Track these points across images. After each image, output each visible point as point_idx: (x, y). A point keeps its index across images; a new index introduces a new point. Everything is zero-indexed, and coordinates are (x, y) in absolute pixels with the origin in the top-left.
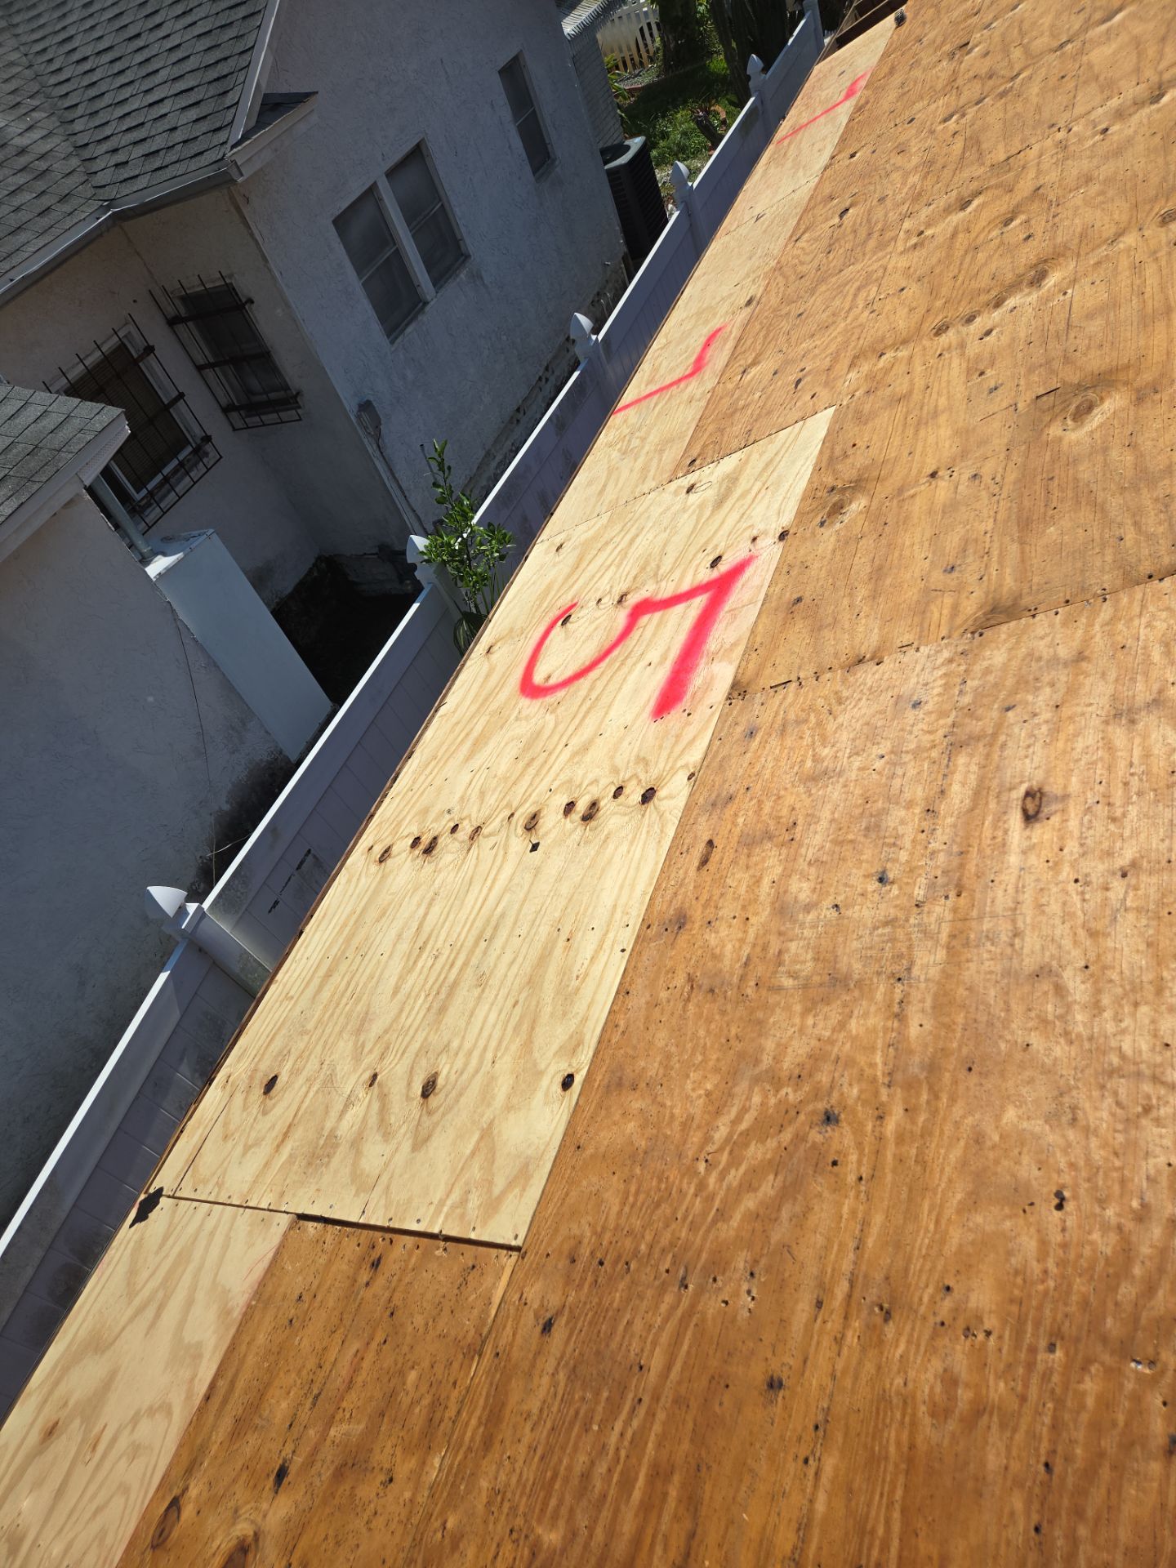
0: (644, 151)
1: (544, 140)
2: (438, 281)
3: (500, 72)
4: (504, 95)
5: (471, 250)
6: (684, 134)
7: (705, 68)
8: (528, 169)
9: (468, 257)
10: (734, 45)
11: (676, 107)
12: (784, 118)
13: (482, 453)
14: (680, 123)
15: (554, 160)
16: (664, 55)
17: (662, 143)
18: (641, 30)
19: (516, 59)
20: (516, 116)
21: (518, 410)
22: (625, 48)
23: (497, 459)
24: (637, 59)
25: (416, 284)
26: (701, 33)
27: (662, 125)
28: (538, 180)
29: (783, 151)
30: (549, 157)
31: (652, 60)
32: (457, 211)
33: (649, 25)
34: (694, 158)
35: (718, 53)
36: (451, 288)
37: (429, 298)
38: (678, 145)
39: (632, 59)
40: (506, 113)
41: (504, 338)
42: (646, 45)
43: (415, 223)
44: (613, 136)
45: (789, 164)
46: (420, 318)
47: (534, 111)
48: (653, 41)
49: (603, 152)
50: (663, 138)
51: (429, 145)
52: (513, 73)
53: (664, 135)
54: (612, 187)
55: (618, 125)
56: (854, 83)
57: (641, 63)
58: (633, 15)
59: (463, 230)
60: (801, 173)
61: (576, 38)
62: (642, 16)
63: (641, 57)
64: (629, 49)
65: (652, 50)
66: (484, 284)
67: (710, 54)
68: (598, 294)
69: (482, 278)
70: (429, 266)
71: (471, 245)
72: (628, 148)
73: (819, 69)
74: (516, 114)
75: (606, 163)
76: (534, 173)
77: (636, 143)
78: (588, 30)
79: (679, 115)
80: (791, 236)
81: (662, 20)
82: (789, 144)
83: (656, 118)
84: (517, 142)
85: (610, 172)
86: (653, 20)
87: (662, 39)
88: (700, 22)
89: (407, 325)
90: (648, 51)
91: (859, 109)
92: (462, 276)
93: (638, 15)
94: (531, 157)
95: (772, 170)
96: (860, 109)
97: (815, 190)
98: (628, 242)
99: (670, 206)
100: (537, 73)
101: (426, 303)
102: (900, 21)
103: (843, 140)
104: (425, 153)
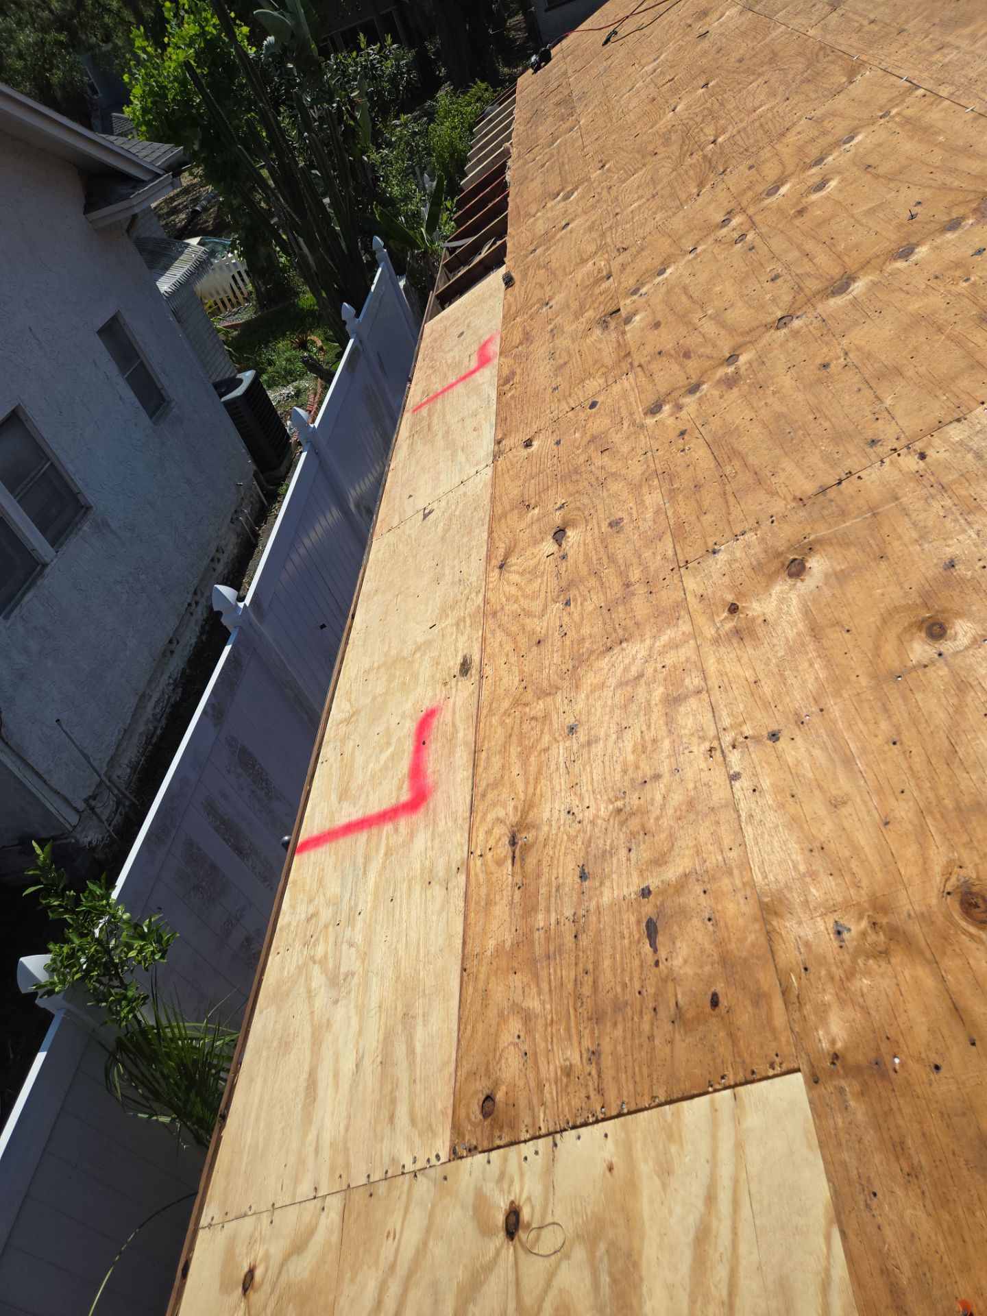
0: (256, 382)
1: (156, 386)
2: (56, 541)
3: (101, 332)
4: (106, 352)
5: (91, 500)
6: (288, 360)
7: (294, 305)
8: (144, 415)
9: (89, 508)
10: (324, 295)
11: (276, 339)
12: (410, 381)
13: (134, 700)
14: (282, 352)
15: (169, 403)
16: (257, 296)
17: (270, 369)
18: (233, 277)
19: (115, 319)
20: (123, 369)
21: (171, 642)
22: (221, 292)
23: (154, 699)
24: (234, 300)
25: (29, 548)
26: (286, 278)
27: (267, 354)
28: (155, 423)
29: (425, 423)
30: (164, 400)
31: (247, 300)
32: (70, 467)
33: (239, 273)
34: (302, 379)
35: (304, 293)
36: (73, 545)
37: (47, 560)
38: (285, 369)
39: (230, 300)
40: (112, 368)
41: (143, 577)
42: (239, 288)
43: (18, 490)
44: (225, 369)
45: (440, 443)
46: (39, 583)
47: (142, 362)
48: (245, 285)
49: (217, 386)
50: (270, 364)
51: (27, 410)
52: (113, 332)
53: (271, 363)
54: (231, 416)
55: (227, 358)
56: (483, 348)
57: (239, 304)
58: (224, 267)
59: (80, 484)
60: (461, 457)
61: (173, 295)
62: (232, 267)
63: (236, 298)
64: (225, 292)
65: (245, 292)
66: (112, 531)
67: (297, 294)
68: (236, 511)
69: (108, 526)
70: (43, 527)
71: (90, 496)
72: (241, 381)
73: (431, 327)
74: (123, 368)
75: (221, 396)
76: (151, 417)
77: (248, 376)
78: (184, 286)
79: (280, 345)
80: (489, 558)
81: (250, 270)
82: (430, 415)
83: (260, 348)
84: (128, 394)
85: (226, 404)
86: (242, 269)
87: (253, 285)
88: (284, 270)
89: (24, 594)
90: (242, 293)
91: (505, 381)
92: (85, 528)
93: (228, 266)
94: (144, 402)
95: (419, 447)
96: (507, 381)
97: (494, 485)
98: (255, 461)
99: (289, 423)
100: (139, 329)
101: (45, 565)
102: (509, 281)
103: (502, 419)
104: (23, 419)
